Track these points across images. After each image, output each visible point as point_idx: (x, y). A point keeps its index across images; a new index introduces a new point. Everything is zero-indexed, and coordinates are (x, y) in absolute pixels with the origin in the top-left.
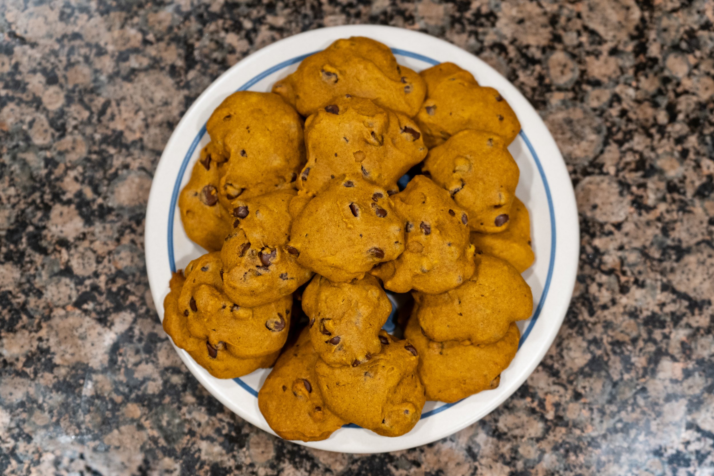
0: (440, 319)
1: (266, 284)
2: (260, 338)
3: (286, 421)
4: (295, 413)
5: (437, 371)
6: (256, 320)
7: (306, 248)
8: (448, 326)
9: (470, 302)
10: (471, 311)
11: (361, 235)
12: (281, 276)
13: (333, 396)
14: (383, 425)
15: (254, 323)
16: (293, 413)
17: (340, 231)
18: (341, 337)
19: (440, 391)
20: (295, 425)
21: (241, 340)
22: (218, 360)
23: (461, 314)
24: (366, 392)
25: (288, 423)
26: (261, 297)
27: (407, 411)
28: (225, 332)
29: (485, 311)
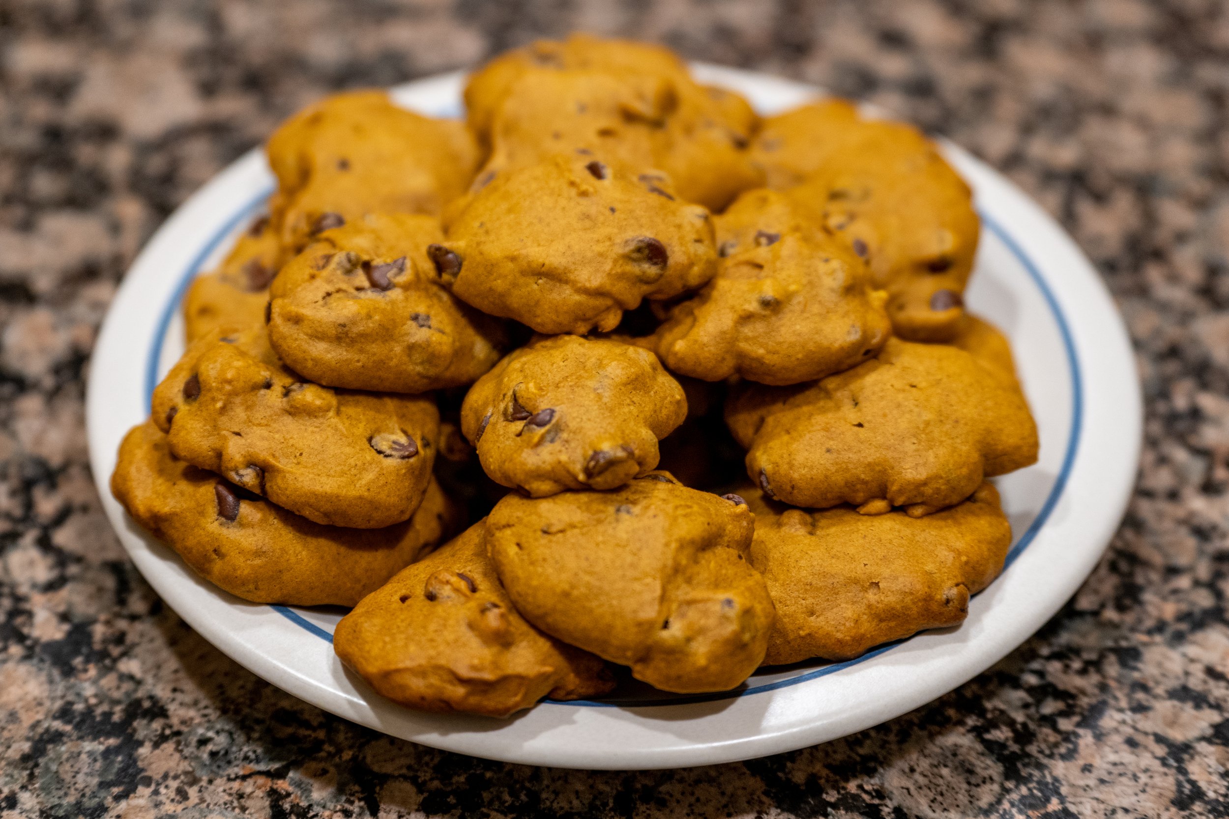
0: (808, 436)
1: (377, 317)
2: (352, 461)
3: (406, 646)
4: (432, 627)
5: (802, 563)
6: (347, 423)
7: (478, 244)
8: (828, 451)
9: (882, 398)
10: (885, 415)
11: (613, 210)
12: (415, 318)
13: (532, 563)
14: (665, 634)
15: (340, 426)
16: (424, 627)
17: (563, 202)
18: (557, 409)
19: (812, 613)
20: (432, 652)
21: (303, 459)
22: (242, 525)
23: (860, 425)
24: (618, 545)
25: (412, 648)
26: (361, 351)
27: (729, 602)
28: (263, 438)
29: (919, 415)
